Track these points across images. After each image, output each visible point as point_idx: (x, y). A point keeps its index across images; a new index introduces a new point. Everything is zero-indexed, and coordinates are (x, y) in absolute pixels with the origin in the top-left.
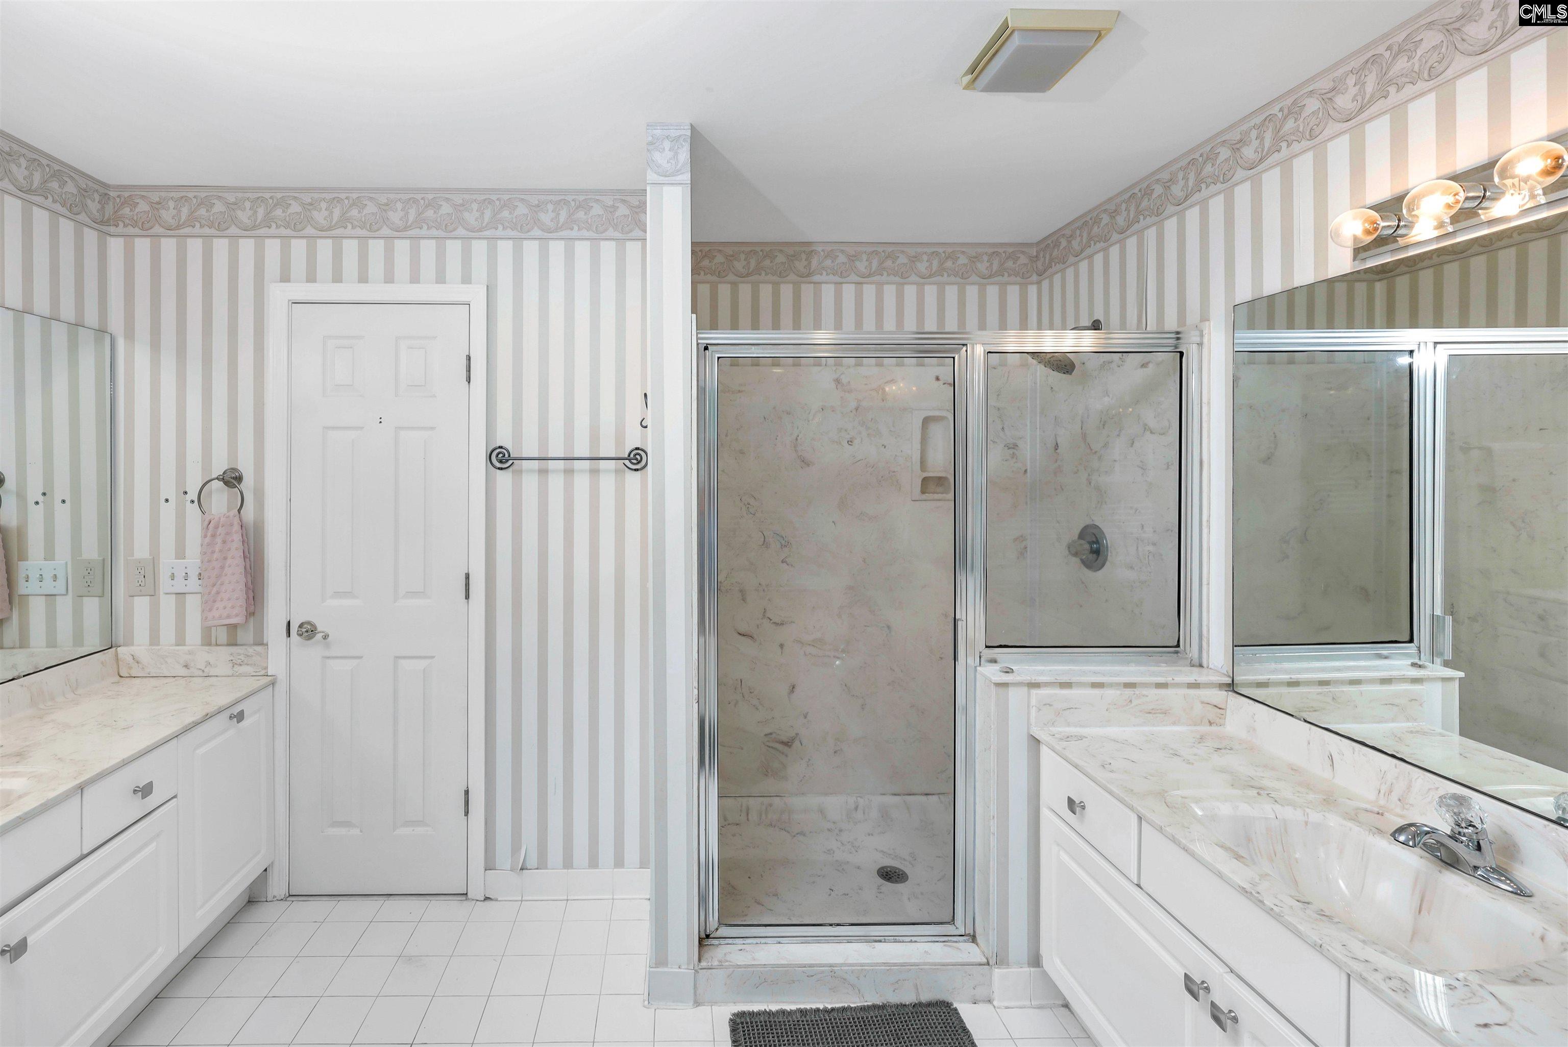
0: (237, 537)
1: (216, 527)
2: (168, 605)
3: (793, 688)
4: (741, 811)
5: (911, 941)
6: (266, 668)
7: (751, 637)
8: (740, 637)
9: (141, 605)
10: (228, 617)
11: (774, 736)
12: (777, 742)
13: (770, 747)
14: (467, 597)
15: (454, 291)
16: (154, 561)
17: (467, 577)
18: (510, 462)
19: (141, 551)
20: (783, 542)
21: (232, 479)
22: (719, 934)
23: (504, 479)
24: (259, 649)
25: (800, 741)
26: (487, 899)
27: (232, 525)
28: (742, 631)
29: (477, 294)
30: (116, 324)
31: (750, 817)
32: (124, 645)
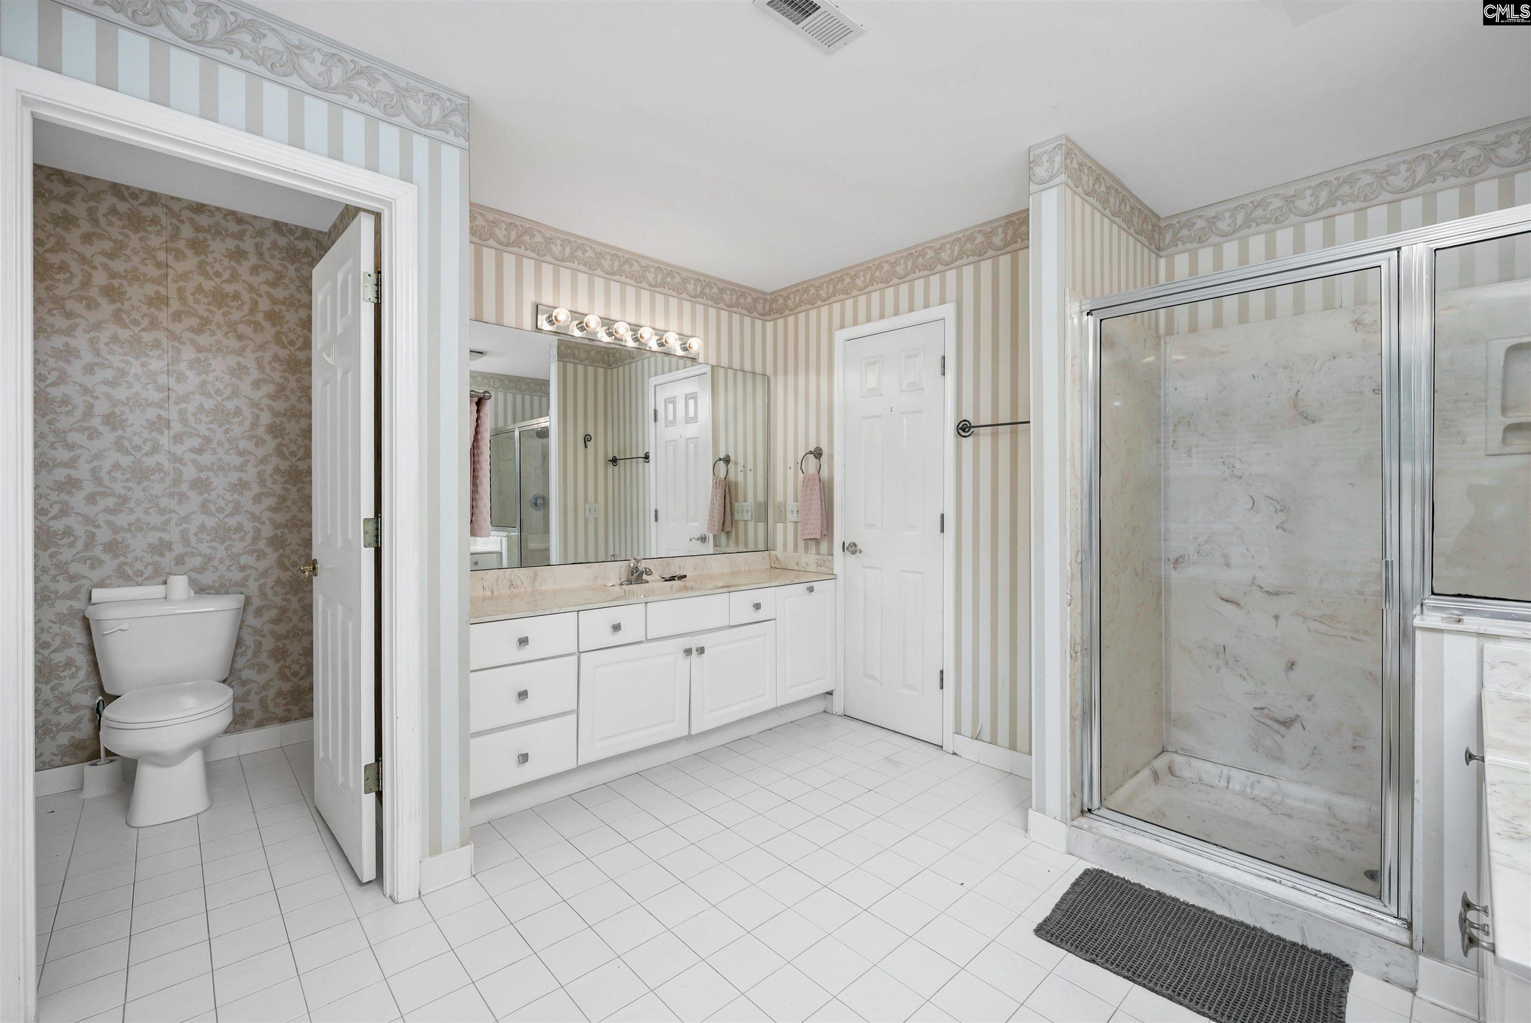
0: (817, 487)
1: (808, 481)
2: (790, 527)
3: (1293, 664)
4: (1220, 777)
5: (1316, 895)
6: (832, 570)
7: (1237, 604)
8: (1223, 602)
9: (780, 527)
10: (812, 534)
11: (1266, 711)
12: (1271, 719)
13: (1261, 722)
14: (942, 531)
15: (936, 312)
16: (785, 502)
17: (942, 516)
18: (972, 430)
19: (780, 498)
20: (1279, 507)
21: (818, 454)
22: (1100, 812)
23: (968, 443)
24: (830, 557)
25: (1302, 725)
26: (955, 754)
27: (815, 480)
28: (1225, 596)
29: (948, 311)
30: (769, 372)
31: (1230, 786)
32: (773, 550)
